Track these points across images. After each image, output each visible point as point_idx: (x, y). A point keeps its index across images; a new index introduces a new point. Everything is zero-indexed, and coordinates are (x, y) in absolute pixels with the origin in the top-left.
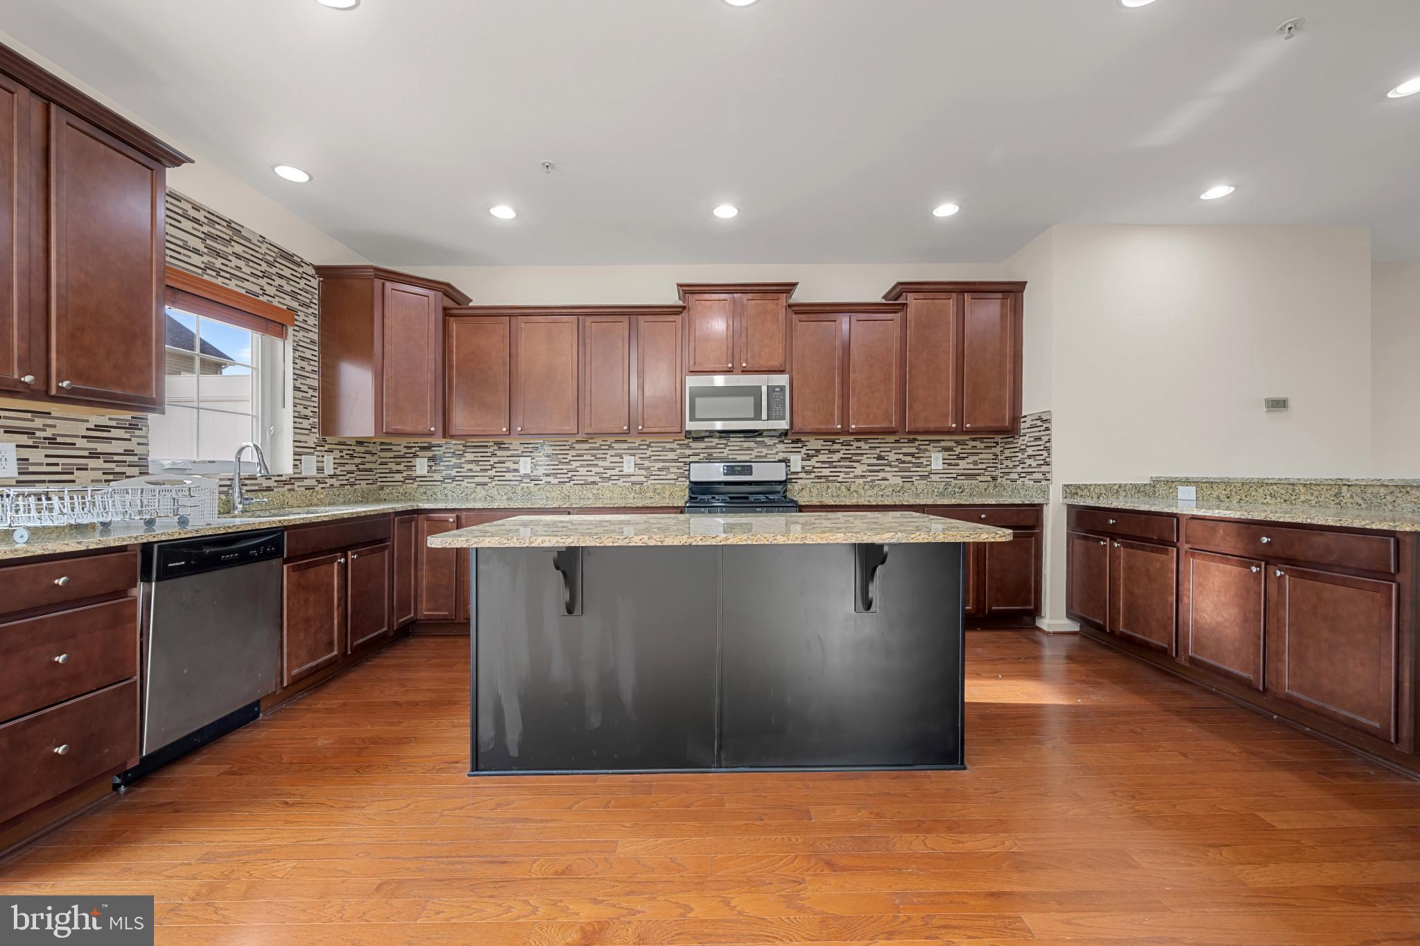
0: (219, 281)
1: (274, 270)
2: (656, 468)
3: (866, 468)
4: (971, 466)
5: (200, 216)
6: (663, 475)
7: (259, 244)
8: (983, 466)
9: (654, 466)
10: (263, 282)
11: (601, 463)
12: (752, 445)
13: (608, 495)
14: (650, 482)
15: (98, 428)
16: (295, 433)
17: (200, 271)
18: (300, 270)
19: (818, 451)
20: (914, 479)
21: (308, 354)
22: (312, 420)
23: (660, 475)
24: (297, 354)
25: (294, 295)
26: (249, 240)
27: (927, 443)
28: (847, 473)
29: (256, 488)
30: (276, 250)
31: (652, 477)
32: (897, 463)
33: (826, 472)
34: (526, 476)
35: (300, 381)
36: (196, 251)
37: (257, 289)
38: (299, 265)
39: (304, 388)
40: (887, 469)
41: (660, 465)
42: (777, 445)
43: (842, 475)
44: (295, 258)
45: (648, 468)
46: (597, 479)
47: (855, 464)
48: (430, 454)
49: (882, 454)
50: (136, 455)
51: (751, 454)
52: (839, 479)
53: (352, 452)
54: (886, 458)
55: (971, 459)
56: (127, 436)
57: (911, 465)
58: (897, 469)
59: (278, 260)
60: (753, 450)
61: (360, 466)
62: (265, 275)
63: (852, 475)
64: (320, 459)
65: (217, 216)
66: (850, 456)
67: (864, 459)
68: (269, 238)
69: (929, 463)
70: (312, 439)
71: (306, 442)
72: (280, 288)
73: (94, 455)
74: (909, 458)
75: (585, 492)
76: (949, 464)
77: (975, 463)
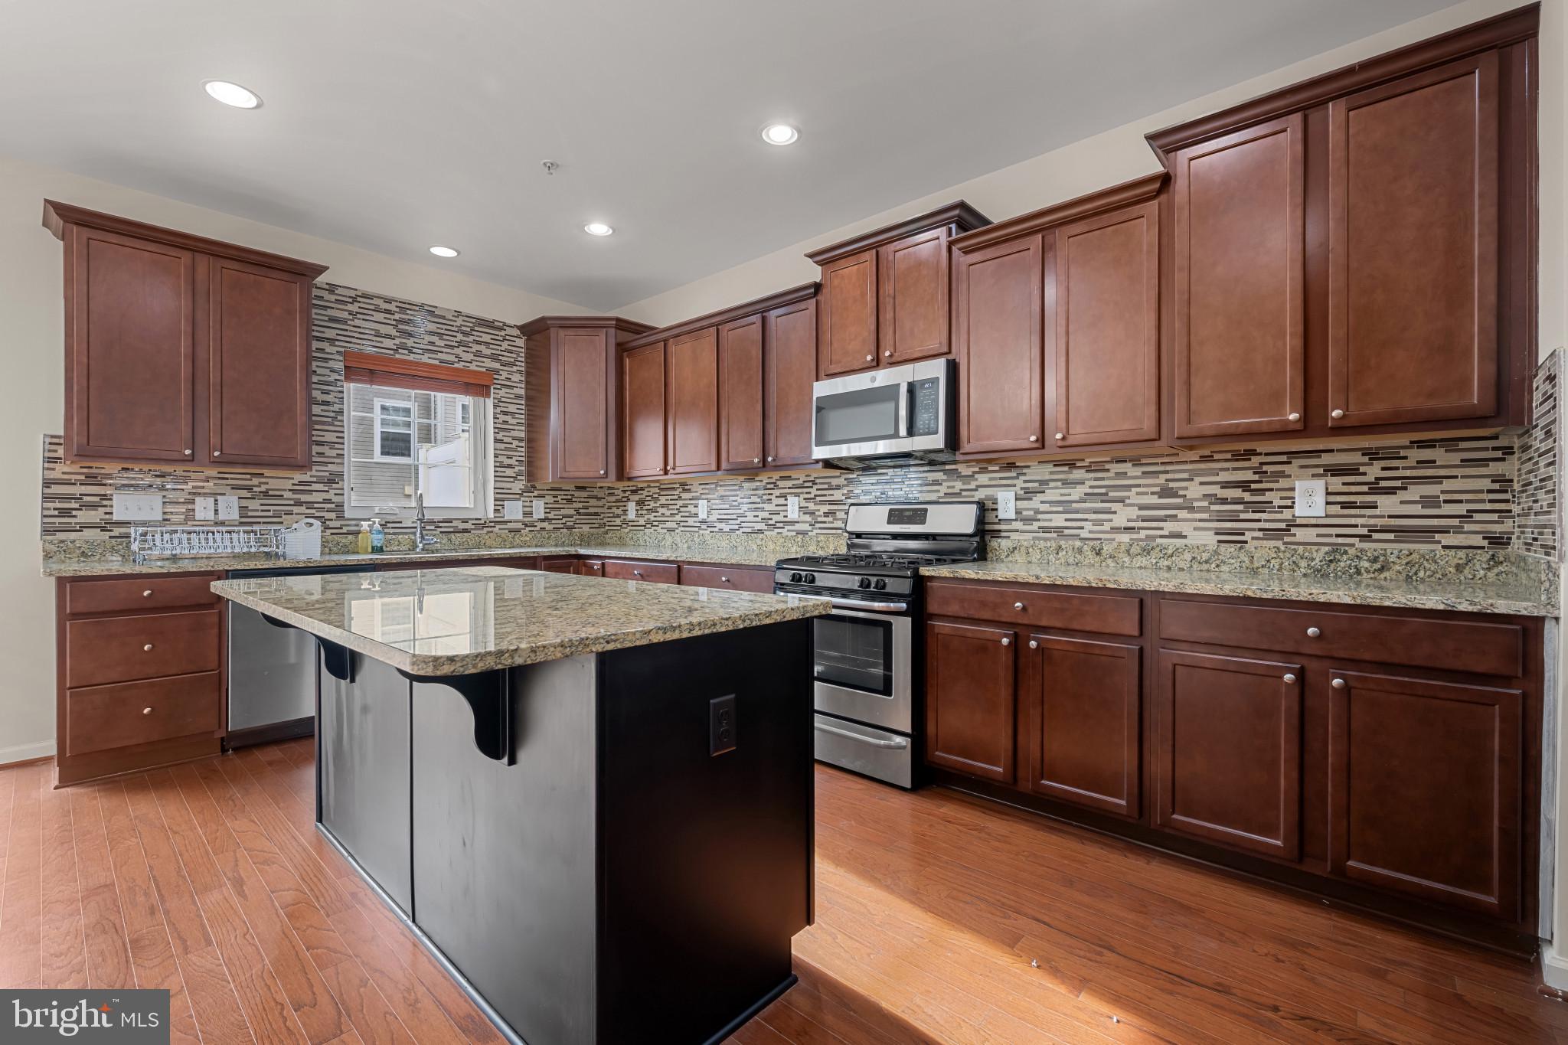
0: (412, 357)
1: (471, 339)
2: (821, 513)
3: (1135, 512)
4: (1417, 509)
5: (392, 307)
6: (829, 522)
7: (454, 319)
8: (1461, 509)
9: (819, 510)
10: (459, 351)
11: (767, 506)
12: (940, 476)
13: (772, 547)
14: (815, 531)
15: (301, 483)
16: (495, 481)
17: (392, 352)
18: (503, 333)
19: (1043, 482)
20: (1248, 536)
21: (512, 408)
22: (517, 469)
23: (825, 522)
24: (498, 410)
25: (494, 357)
26: (443, 317)
27: (1284, 458)
28: (1096, 522)
29: (452, 530)
30: (474, 321)
31: (817, 525)
32: (1205, 504)
33: (1059, 521)
34: (703, 522)
35: (502, 434)
36: (388, 337)
37: (452, 358)
38: (500, 329)
39: (506, 440)
40: (1183, 514)
41: (826, 508)
42: (976, 476)
43: (1088, 526)
44: (496, 323)
45: (812, 513)
46: (762, 526)
47: (1114, 506)
48: (637, 498)
49: (1171, 485)
50: (333, 503)
51: (938, 491)
52: (1084, 534)
53: (570, 497)
54: (1181, 493)
55: (1415, 492)
56: (326, 488)
57: (1241, 507)
58: (1205, 516)
59: (476, 328)
60: (941, 484)
61: (581, 511)
62: (460, 344)
63: (1107, 527)
64: (527, 504)
65: (409, 304)
66: (1103, 491)
67: (1133, 496)
68: (465, 310)
69: (1288, 503)
70: (518, 486)
71: (510, 489)
72: (478, 354)
73: (299, 503)
74: (1237, 493)
75: (750, 542)
76: (1345, 505)
77: (1428, 501)
